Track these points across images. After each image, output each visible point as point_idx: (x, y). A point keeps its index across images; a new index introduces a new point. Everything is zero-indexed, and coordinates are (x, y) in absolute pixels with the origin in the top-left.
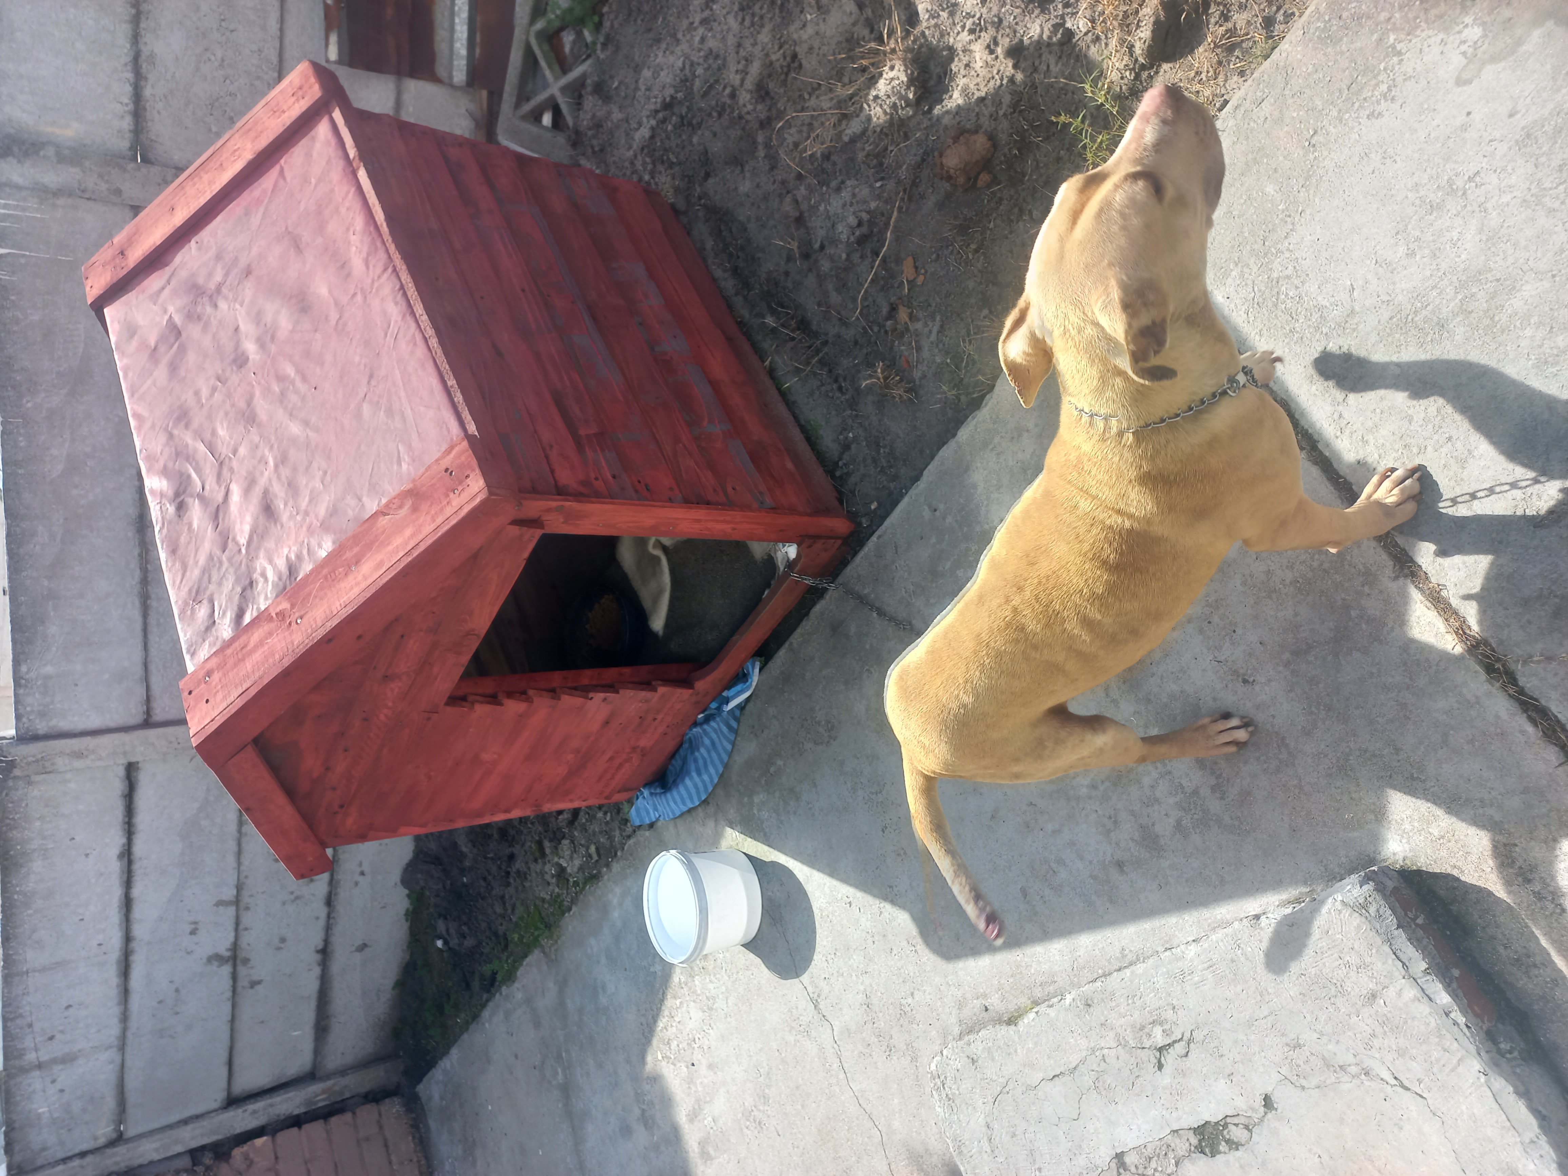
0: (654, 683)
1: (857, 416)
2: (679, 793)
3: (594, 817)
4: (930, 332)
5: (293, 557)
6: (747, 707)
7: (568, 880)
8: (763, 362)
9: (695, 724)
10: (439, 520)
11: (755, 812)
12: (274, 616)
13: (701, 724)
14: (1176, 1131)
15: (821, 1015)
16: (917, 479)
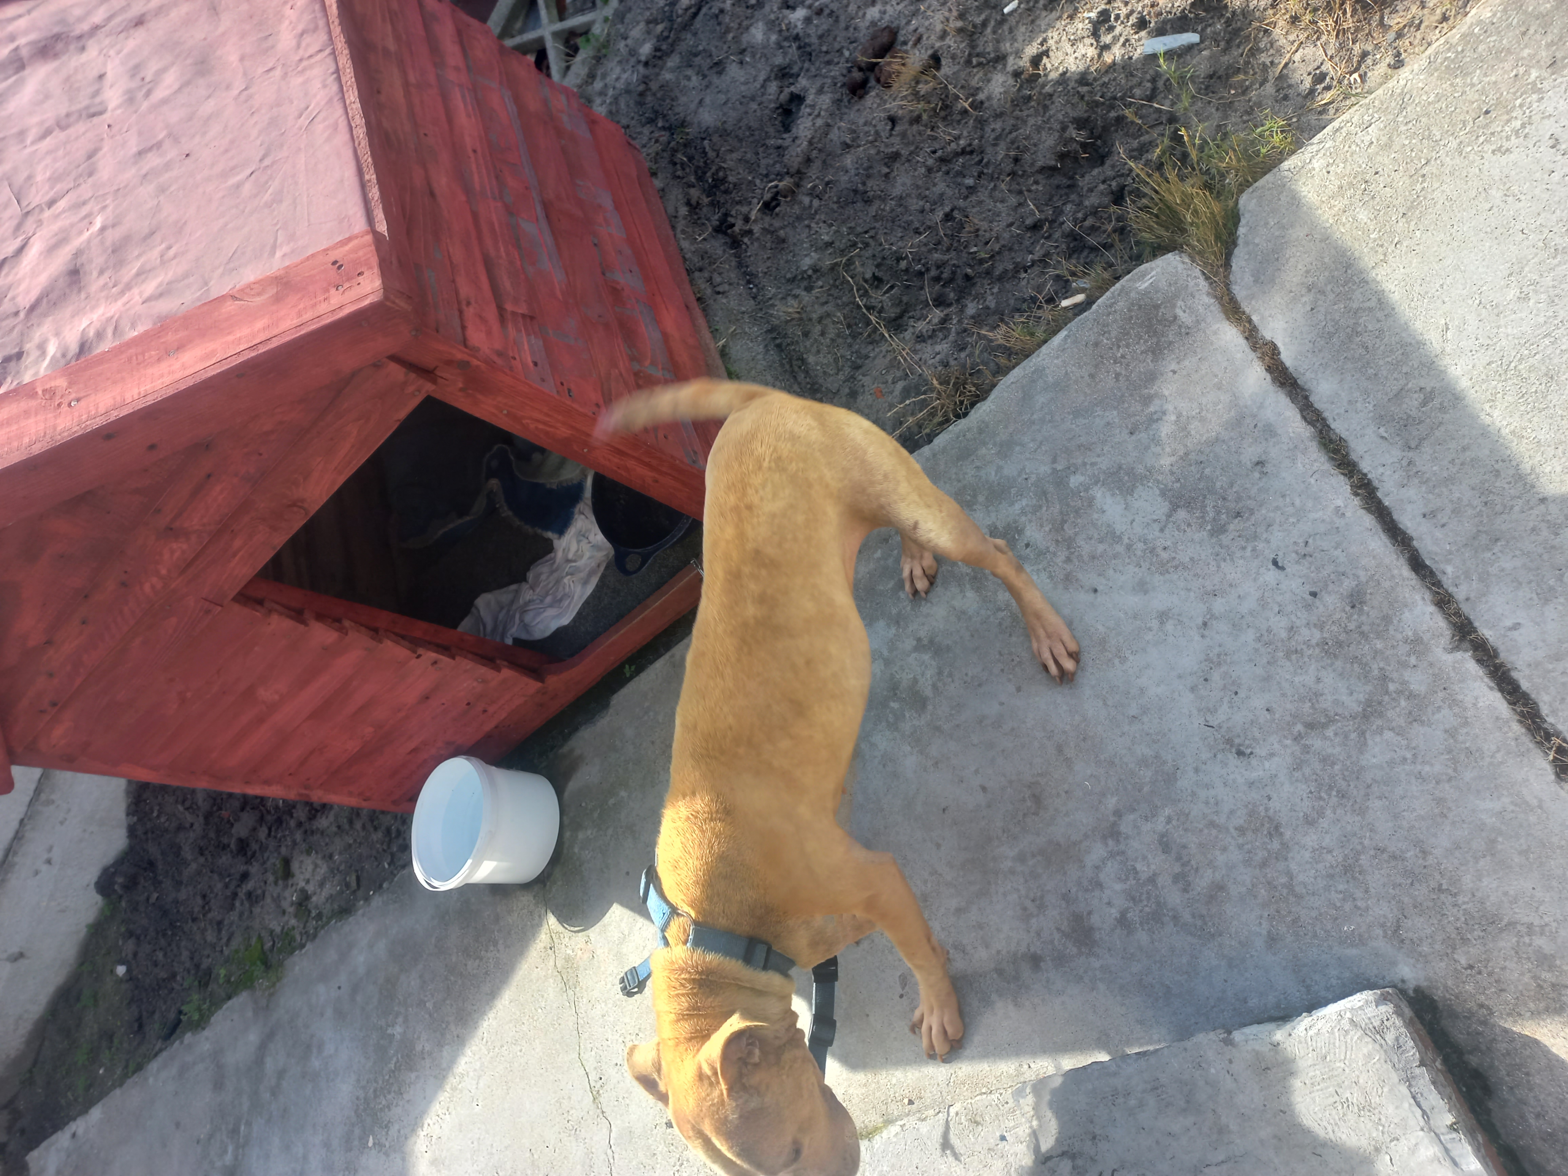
5: (91, 333)
10: (308, 316)
12: (40, 392)
15: (599, 1111)
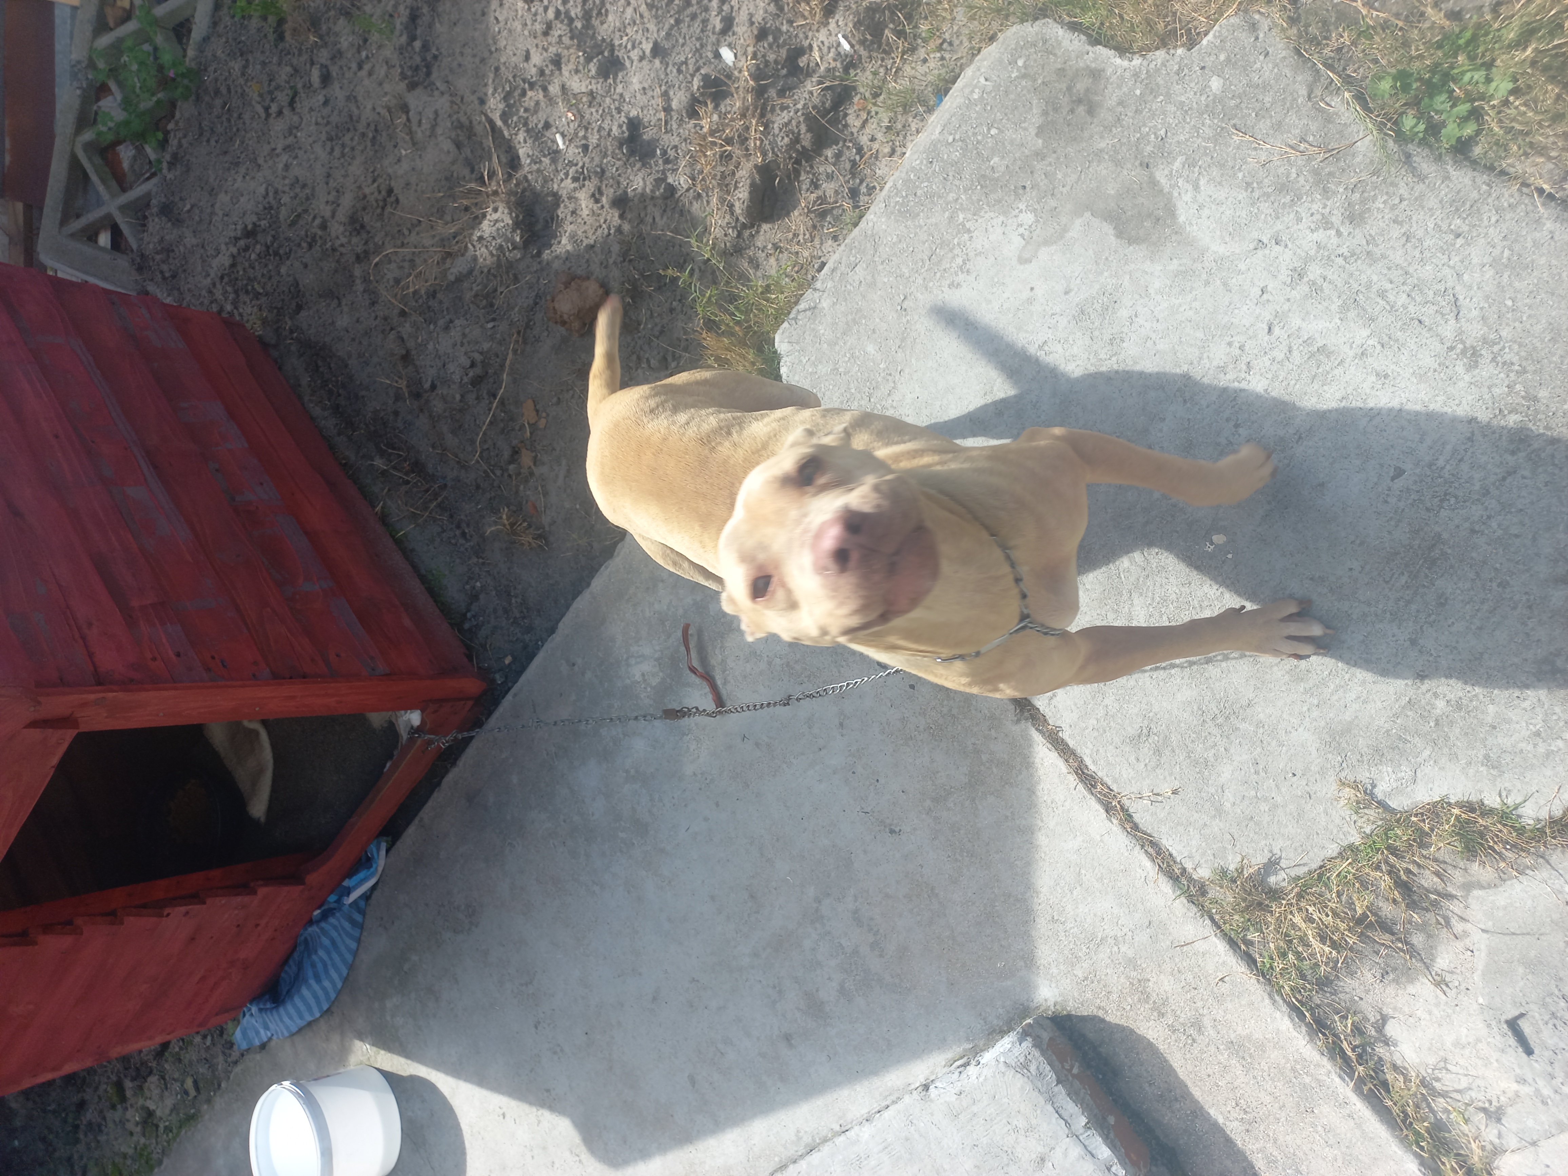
0: (252, 884)
1: (483, 564)
2: (294, 1006)
3: (191, 1043)
4: (557, 476)
6: (374, 897)
7: (157, 1126)
8: (374, 507)
9: (311, 922)
13: (318, 922)
16: (552, 631)
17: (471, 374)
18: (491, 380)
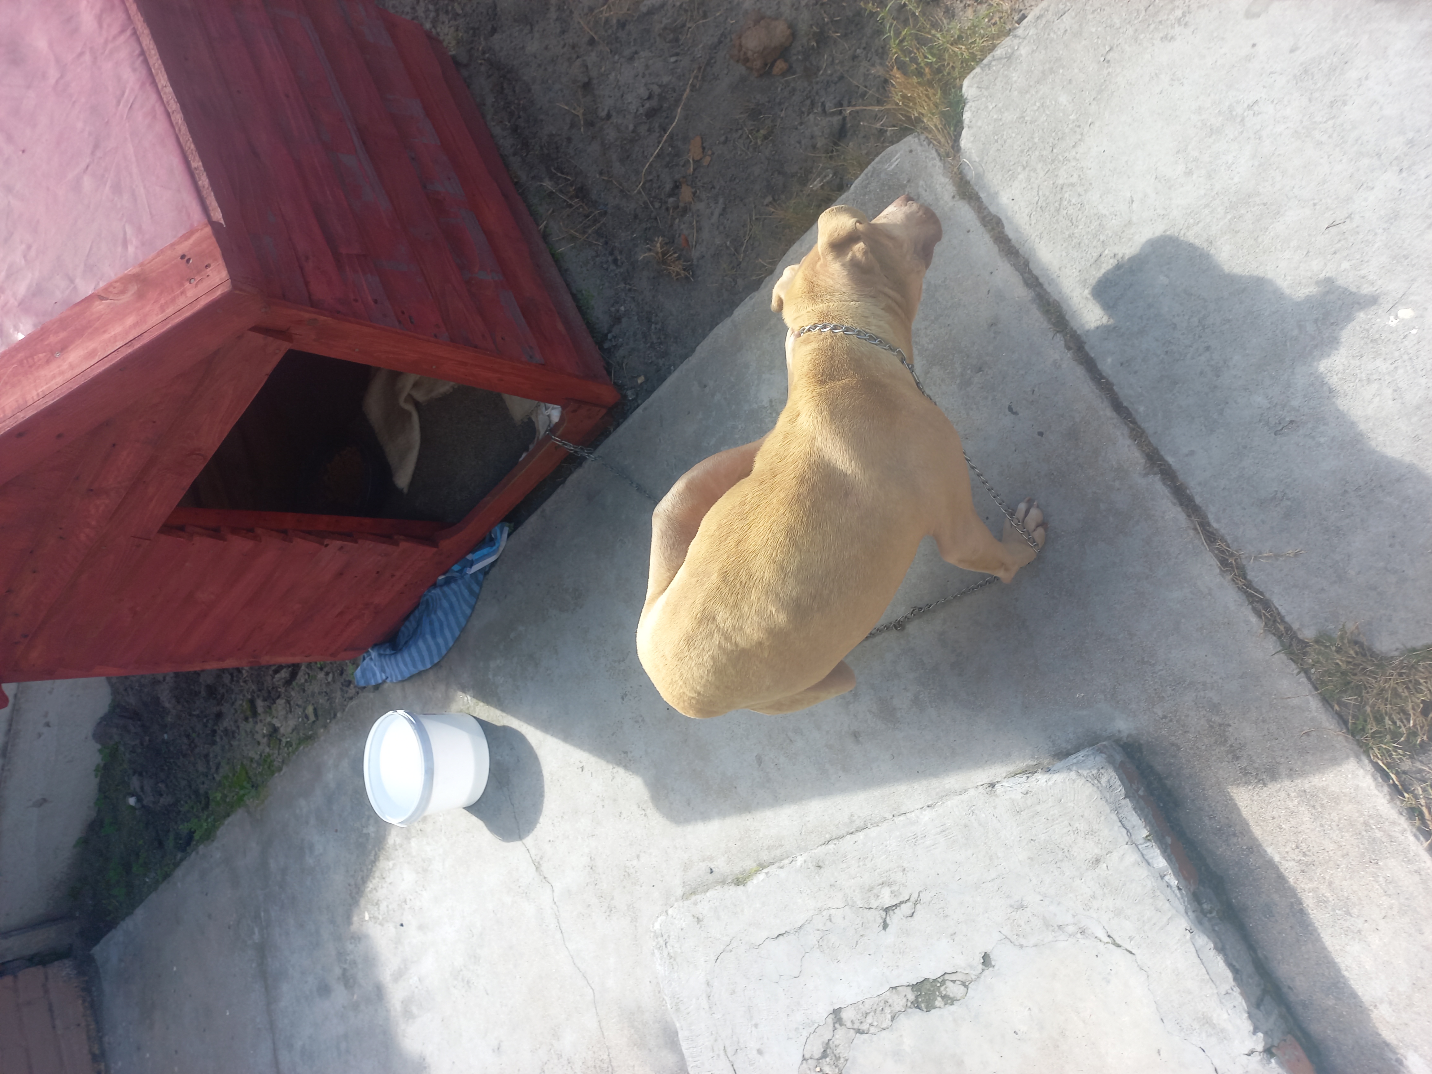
0: (396, 537)
1: (630, 290)
2: (410, 655)
3: (315, 677)
4: (712, 214)
6: (492, 572)
7: (280, 741)
8: (538, 225)
9: (435, 585)
10: (170, 310)
11: (490, 676)
13: (441, 586)
14: (895, 988)
15: (542, 877)
16: (687, 355)
17: (647, 105)
18: (664, 114)
